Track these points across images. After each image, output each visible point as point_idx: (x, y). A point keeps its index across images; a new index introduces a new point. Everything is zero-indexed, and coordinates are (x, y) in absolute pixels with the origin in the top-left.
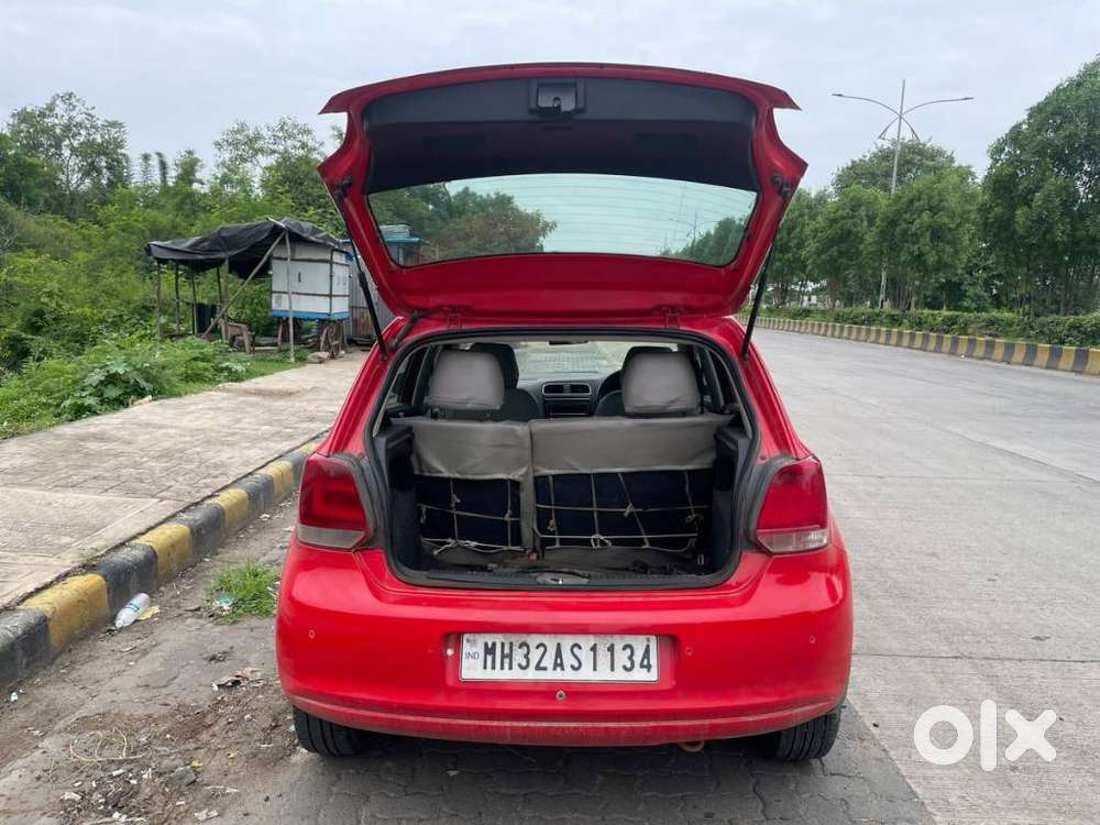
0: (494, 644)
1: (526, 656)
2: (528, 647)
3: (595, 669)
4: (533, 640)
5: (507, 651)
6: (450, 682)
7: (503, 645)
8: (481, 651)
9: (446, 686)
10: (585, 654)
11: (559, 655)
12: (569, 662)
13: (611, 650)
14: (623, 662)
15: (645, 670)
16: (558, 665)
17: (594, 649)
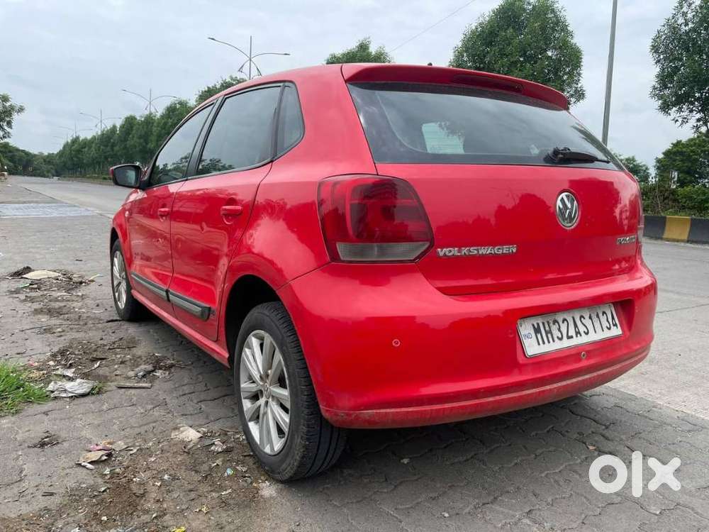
0: (538, 324)
1: (559, 330)
2: (558, 323)
3: (595, 332)
4: (560, 317)
5: (547, 329)
6: (521, 359)
7: (543, 324)
8: (532, 332)
9: (518, 363)
10: (587, 322)
11: (576, 326)
12: (582, 329)
13: (598, 316)
14: (605, 324)
15: (615, 327)
16: (578, 333)
17: (590, 318)
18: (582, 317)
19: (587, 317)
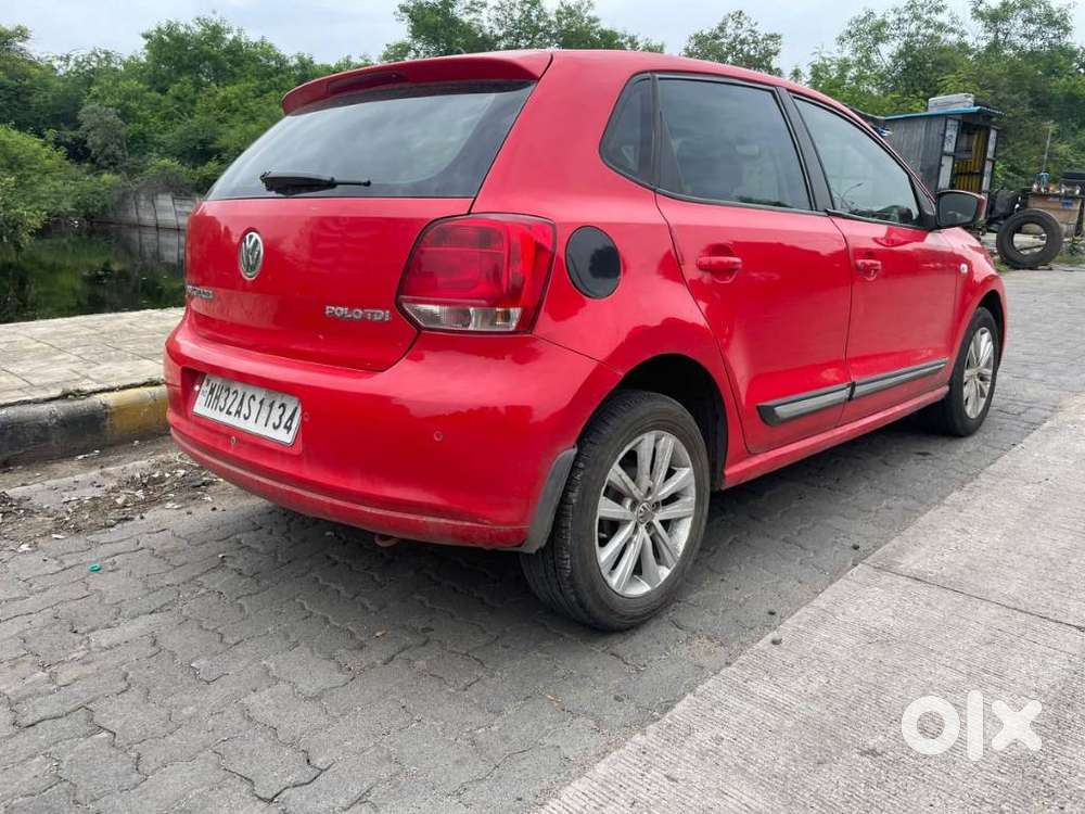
0: (215, 385)
1: (226, 400)
2: (230, 392)
3: (256, 421)
4: (234, 387)
5: (219, 393)
7: (220, 386)
8: (208, 392)
10: (255, 406)
11: (241, 404)
12: (245, 411)
13: (271, 406)
14: (275, 419)
15: (286, 431)
16: (238, 412)
17: (261, 403)
18: (253, 397)
19: (258, 399)
